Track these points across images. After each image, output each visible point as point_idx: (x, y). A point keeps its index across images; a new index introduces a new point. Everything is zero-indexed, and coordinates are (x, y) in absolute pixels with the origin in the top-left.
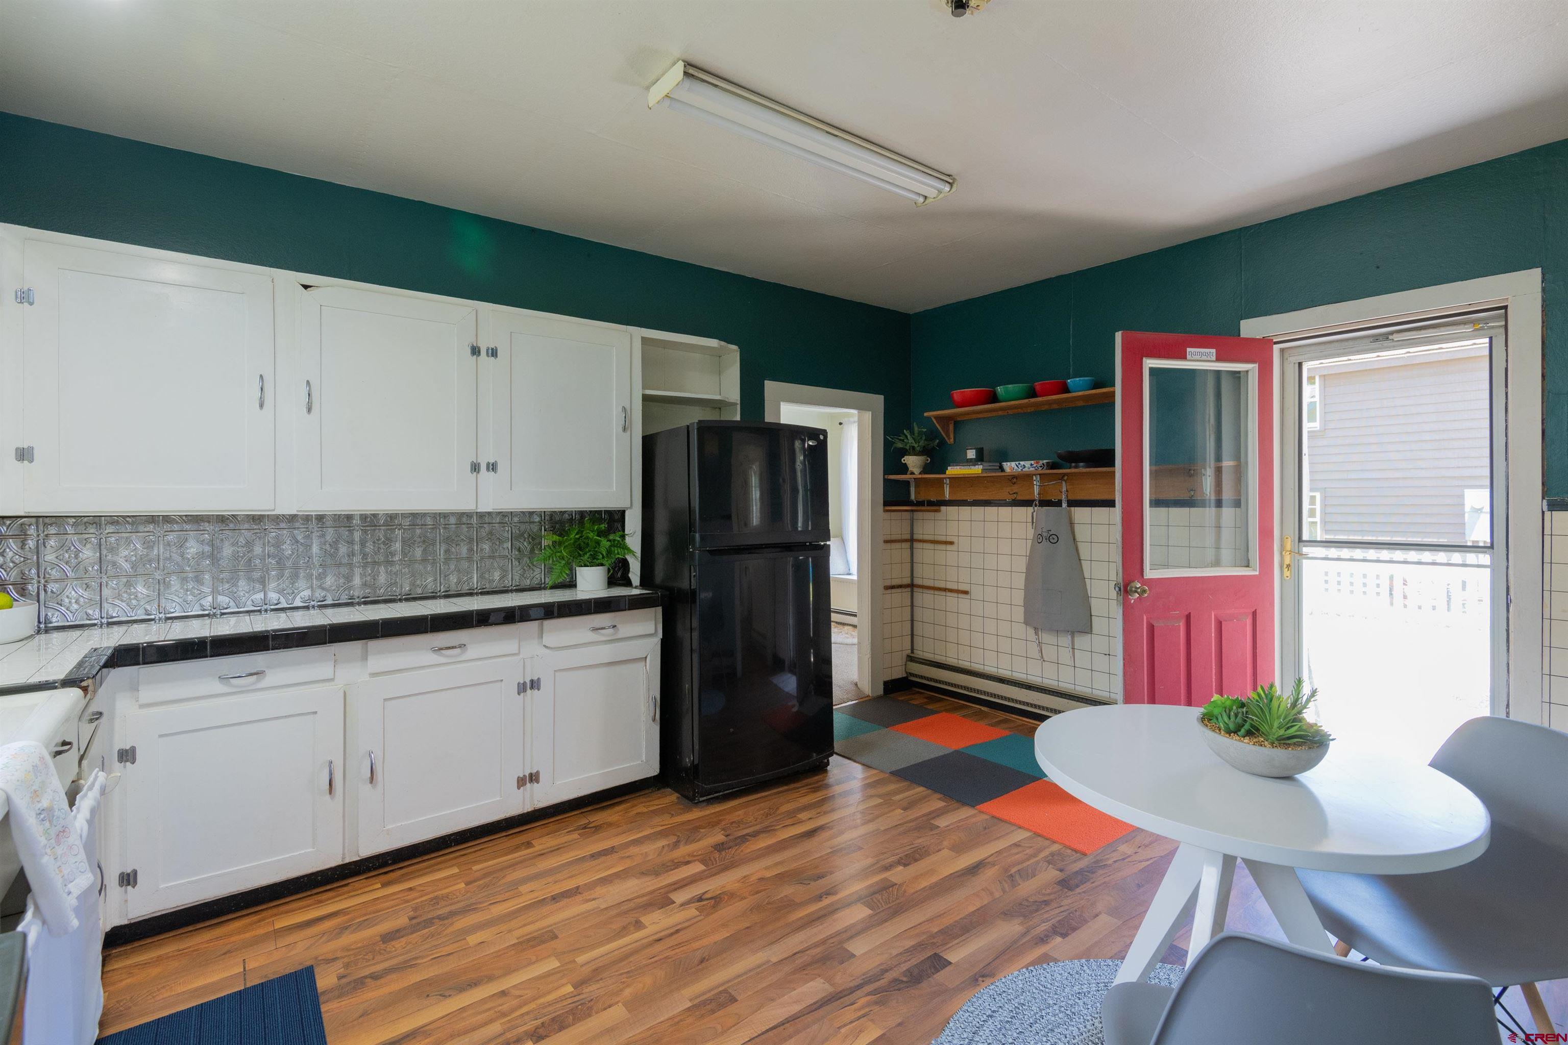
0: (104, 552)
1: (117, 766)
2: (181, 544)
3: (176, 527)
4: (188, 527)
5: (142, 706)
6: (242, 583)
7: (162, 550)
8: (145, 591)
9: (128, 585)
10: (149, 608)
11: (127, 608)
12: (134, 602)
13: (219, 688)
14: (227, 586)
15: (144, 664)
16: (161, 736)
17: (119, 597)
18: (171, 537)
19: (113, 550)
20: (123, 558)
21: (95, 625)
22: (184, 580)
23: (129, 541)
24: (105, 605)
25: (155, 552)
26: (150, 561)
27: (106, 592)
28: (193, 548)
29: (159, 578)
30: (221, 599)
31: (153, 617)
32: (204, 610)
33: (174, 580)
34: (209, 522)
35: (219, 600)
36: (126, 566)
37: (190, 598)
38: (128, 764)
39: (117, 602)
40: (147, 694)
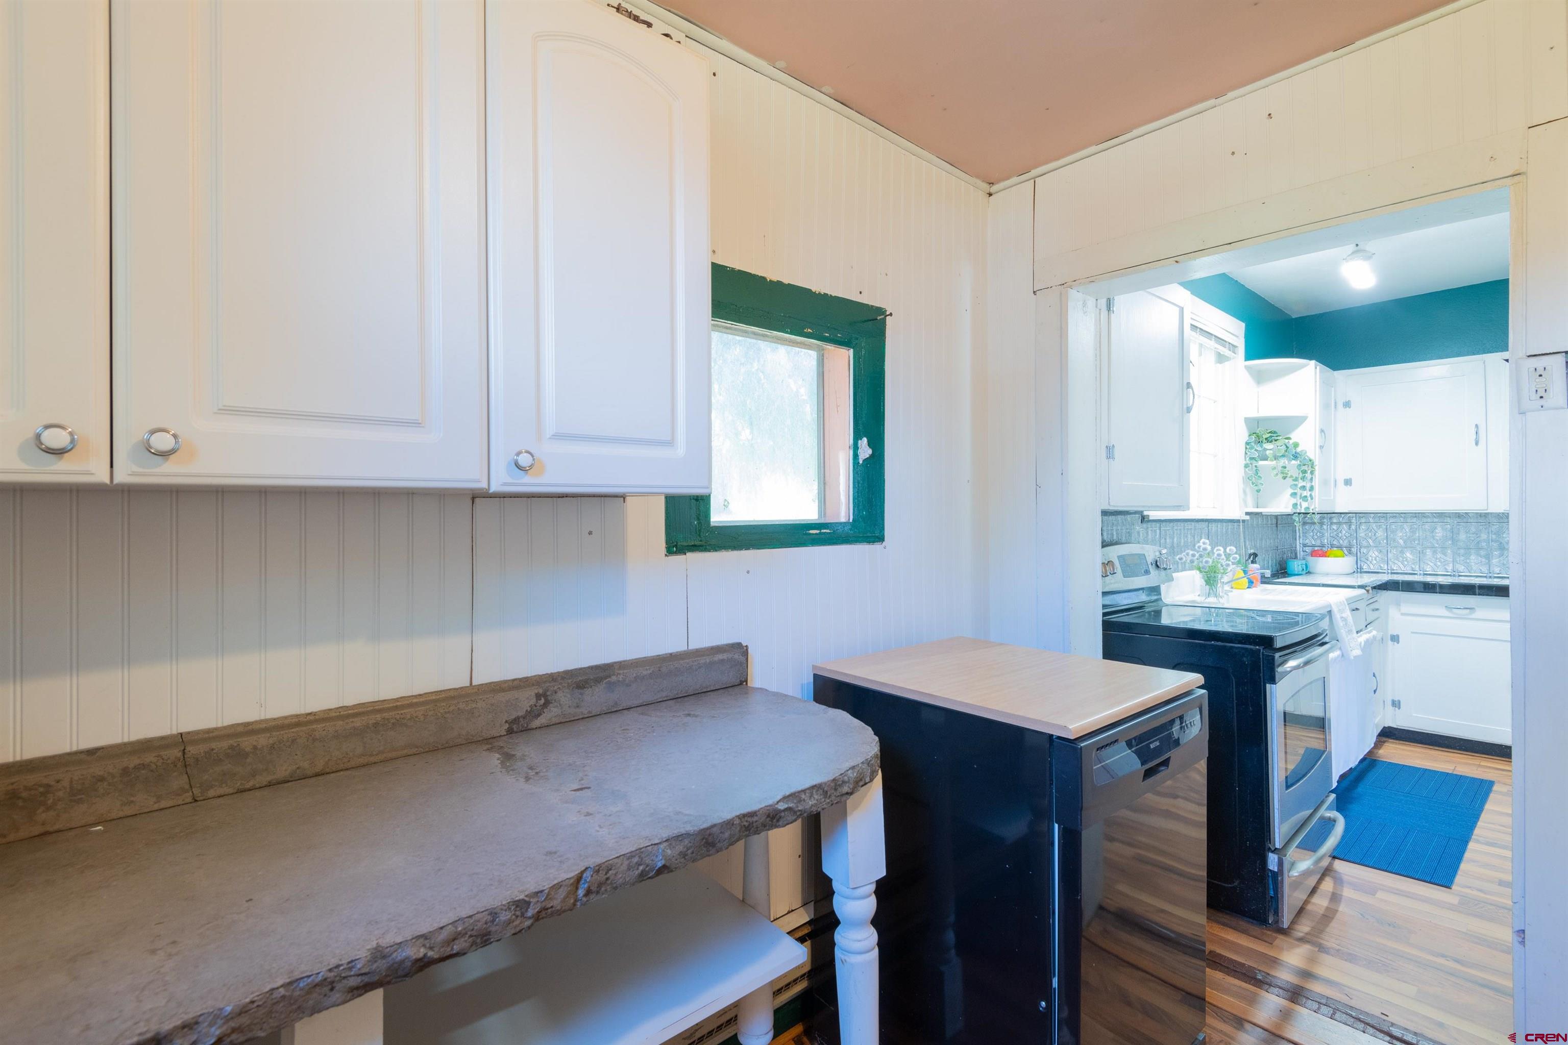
0: (1389, 533)
1: (1390, 643)
2: (1433, 531)
3: (1429, 520)
4: (1436, 520)
5: (1402, 614)
6: (1473, 557)
7: (1421, 533)
8: (1411, 557)
9: (1402, 552)
10: (1413, 566)
11: (1401, 566)
12: (1406, 563)
13: (1446, 613)
14: (1462, 558)
15: (1402, 591)
16: (1412, 633)
17: (1397, 559)
18: (1427, 526)
19: (1393, 532)
20: (1400, 537)
21: (1385, 573)
22: (1435, 552)
23: (1402, 528)
24: (1390, 563)
25: (1417, 535)
26: (1414, 540)
27: (1390, 555)
28: (1439, 533)
29: (1419, 549)
30: (1458, 566)
31: (1416, 572)
32: (1448, 572)
33: (1429, 552)
34: (1450, 517)
35: (1457, 567)
36: (1401, 542)
37: (1439, 564)
38: (1395, 643)
39: (1396, 562)
40: (1405, 608)
